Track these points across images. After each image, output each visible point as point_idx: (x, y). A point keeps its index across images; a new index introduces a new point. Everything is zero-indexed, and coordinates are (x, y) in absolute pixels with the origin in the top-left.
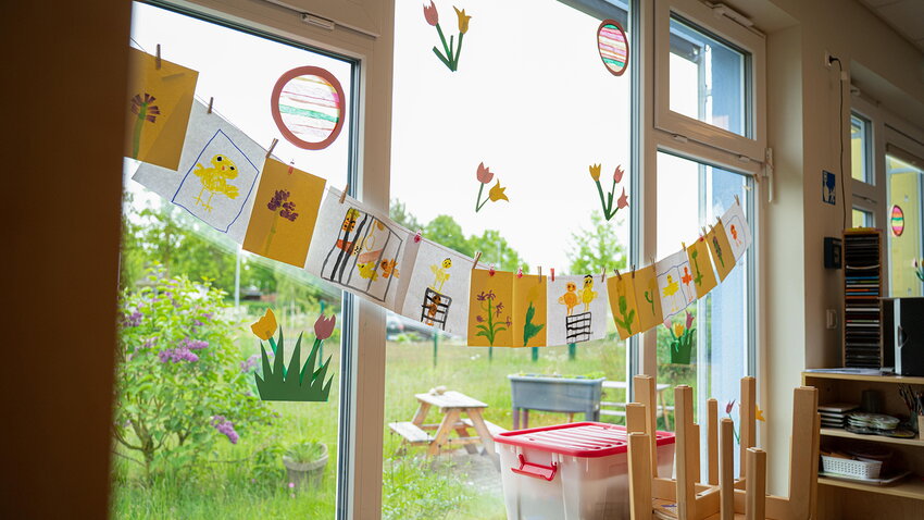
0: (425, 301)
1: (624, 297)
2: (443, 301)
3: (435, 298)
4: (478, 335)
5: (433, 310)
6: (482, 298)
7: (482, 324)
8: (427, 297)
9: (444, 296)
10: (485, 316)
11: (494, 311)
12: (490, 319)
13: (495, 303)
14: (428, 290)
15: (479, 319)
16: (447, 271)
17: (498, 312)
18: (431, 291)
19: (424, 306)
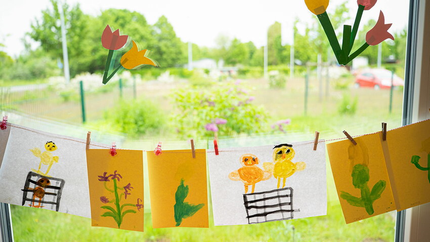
0: (27, 185)
1: (365, 165)
2: (53, 183)
3: (42, 181)
4: (105, 215)
5: (39, 193)
6: (105, 178)
7: (107, 204)
8: (29, 180)
9: (53, 179)
10: (111, 197)
11: (121, 192)
12: (117, 200)
13: (121, 184)
14: (30, 174)
15: (104, 200)
16: (52, 154)
17: (126, 193)
18: (35, 175)
19: (26, 190)
